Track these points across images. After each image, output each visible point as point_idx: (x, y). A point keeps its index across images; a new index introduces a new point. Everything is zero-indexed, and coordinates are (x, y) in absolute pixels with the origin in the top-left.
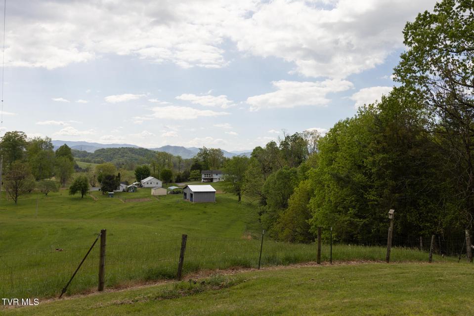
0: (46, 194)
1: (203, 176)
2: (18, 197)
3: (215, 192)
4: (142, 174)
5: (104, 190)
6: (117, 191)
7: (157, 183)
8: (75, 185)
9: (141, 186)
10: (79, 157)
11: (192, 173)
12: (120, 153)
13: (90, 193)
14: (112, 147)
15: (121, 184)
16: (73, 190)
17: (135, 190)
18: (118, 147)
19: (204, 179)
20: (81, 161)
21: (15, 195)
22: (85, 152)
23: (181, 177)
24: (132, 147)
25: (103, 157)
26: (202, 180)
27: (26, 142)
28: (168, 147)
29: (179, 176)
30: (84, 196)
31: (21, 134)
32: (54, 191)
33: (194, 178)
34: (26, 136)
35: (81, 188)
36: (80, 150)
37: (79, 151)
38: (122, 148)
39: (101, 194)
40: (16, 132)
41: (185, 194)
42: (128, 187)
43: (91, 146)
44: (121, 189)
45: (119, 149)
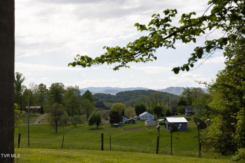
0: (75, 126)
1: (186, 111)
2: (58, 128)
3: (186, 123)
4: (140, 110)
5: (112, 122)
6: (121, 123)
7: (151, 117)
8: (92, 119)
9: (139, 119)
10: (106, 99)
11: (179, 108)
12: (134, 94)
13: (102, 125)
14: (128, 90)
15: (124, 118)
16: (91, 123)
17: (133, 122)
18: (132, 90)
19: (188, 113)
20: (107, 102)
21: (56, 126)
22: (109, 94)
23: (170, 111)
24: (143, 89)
25: (122, 98)
26: (186, 114)
27: (64, 90)
28: (172, 88)
29: (168, 111)
30: (98, 127)
31: (61, 84)
32: (80, 123)
33: (180, 112)
34: (64, 86)
35: (95, 121)
36: (106, 93)
38: (136, 90)
39: (110, 125)
40: (58, 83)
41: (165, 125)
42: (129, 120)
43: (114, 90)
44: (124, 122)
45: (133, 92)
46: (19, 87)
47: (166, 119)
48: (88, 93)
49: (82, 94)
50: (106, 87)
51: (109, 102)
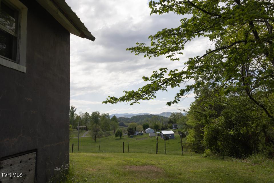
0: (107, 137)
1: (173, 126)
2: (96, 139)
3: (174, 134)
4: (146, 127)
5: (129, 135)
6: (134, 135)
7: (152, 131)
8: (117, 133)
9: (145, 132)
10: (125, 120)
11: (169, 125)
13: (123, 136)
14: (138, 115)
15: (136, 132)
16: (117, 135)
17: (142, 134)
18: (141, 115)
19: (174, 128)
20: (126, 122)
22: (127, 118)
23: (164, 127)
24: (147, 114)
25: (135, 120)
26: (173, 128)
27: (100, 116)
28: (164, 113)
29: (163, 127)
30: (121, 138)
32: (110, 136)
33: (170, 128)
34: (100, 113)
35: (119, 134)
37: (125, 118)
38: (143, 115)
39: (128, 137)
40: (96, 112)
41: (161, 135)
42: (139, 133)
43: (129, 115)
44: (136, 134)
45: (141, 116)
46: (73, 115)
47: (161, 132)
48: (114, 118)
49: (110, 118)
50: (125, 114)
51: (127, 122)
